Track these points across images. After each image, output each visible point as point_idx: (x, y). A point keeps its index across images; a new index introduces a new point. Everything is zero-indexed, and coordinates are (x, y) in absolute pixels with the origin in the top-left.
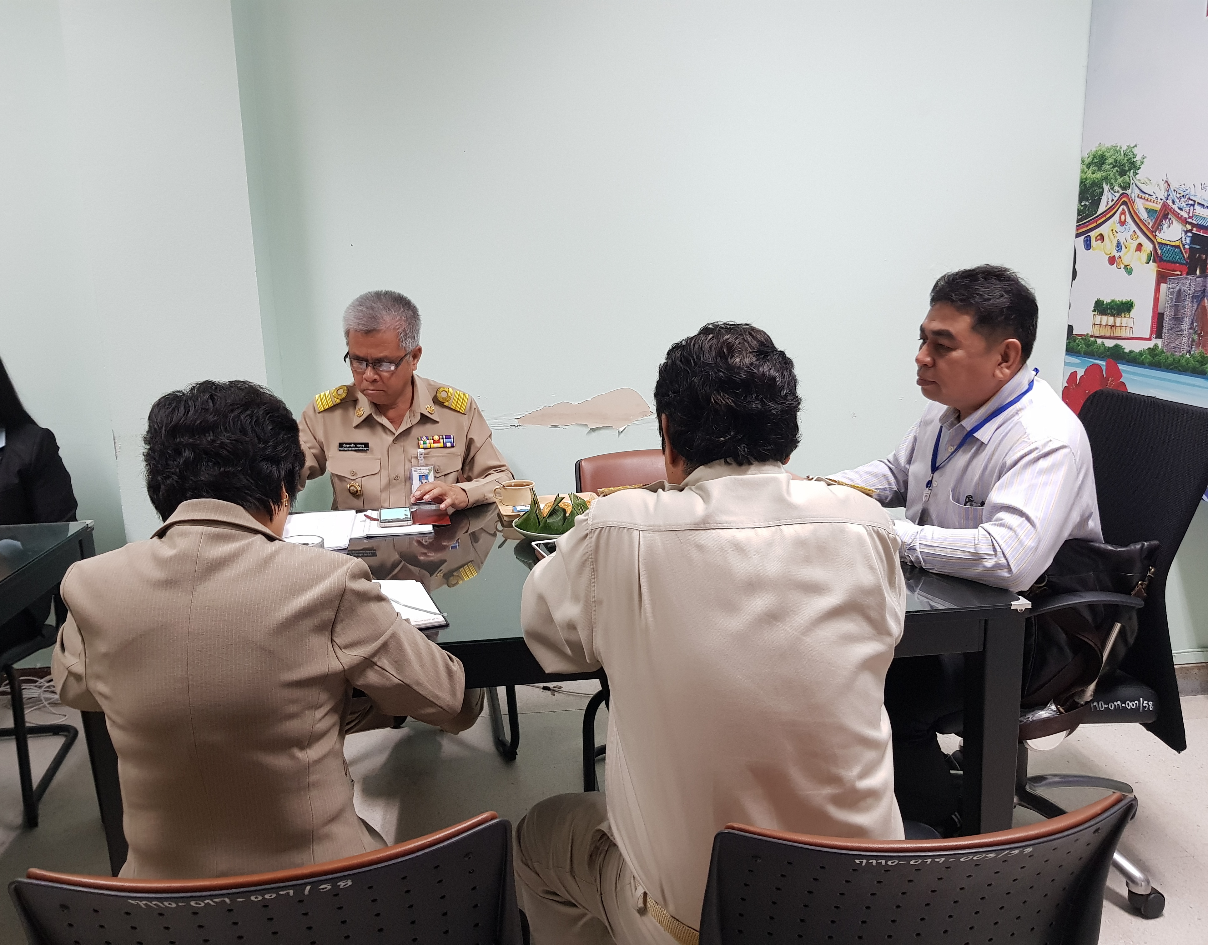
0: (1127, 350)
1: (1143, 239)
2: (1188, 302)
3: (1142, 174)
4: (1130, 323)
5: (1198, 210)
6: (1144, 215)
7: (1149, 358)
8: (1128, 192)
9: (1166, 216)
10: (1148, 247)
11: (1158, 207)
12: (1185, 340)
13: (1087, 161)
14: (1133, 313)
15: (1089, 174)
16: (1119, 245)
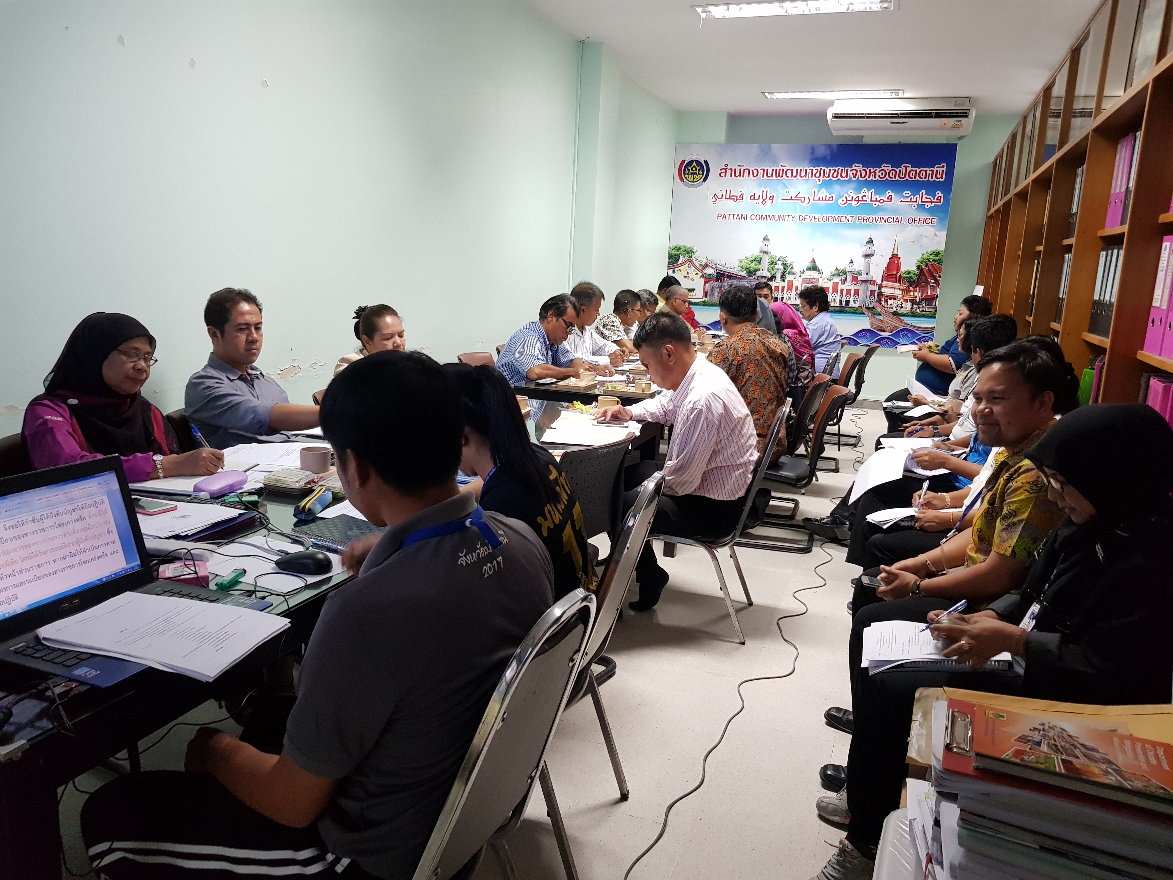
0: (693, 302)
1: (697, 272)
2: (716, 289)
3: (696, 255)
4: (694, 294)
5: (718, 266)
6: (698, 266)
7: (702, 303)
8: (691, 259)
9: (707, 266)
10: (700, 274)
11: (704, 264)
12: (716, 298)
13: (672, 248)
14: (695, 292)
15: (673, 252)
16: (688, 273)
